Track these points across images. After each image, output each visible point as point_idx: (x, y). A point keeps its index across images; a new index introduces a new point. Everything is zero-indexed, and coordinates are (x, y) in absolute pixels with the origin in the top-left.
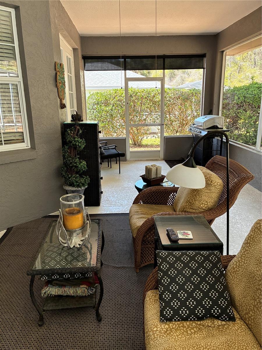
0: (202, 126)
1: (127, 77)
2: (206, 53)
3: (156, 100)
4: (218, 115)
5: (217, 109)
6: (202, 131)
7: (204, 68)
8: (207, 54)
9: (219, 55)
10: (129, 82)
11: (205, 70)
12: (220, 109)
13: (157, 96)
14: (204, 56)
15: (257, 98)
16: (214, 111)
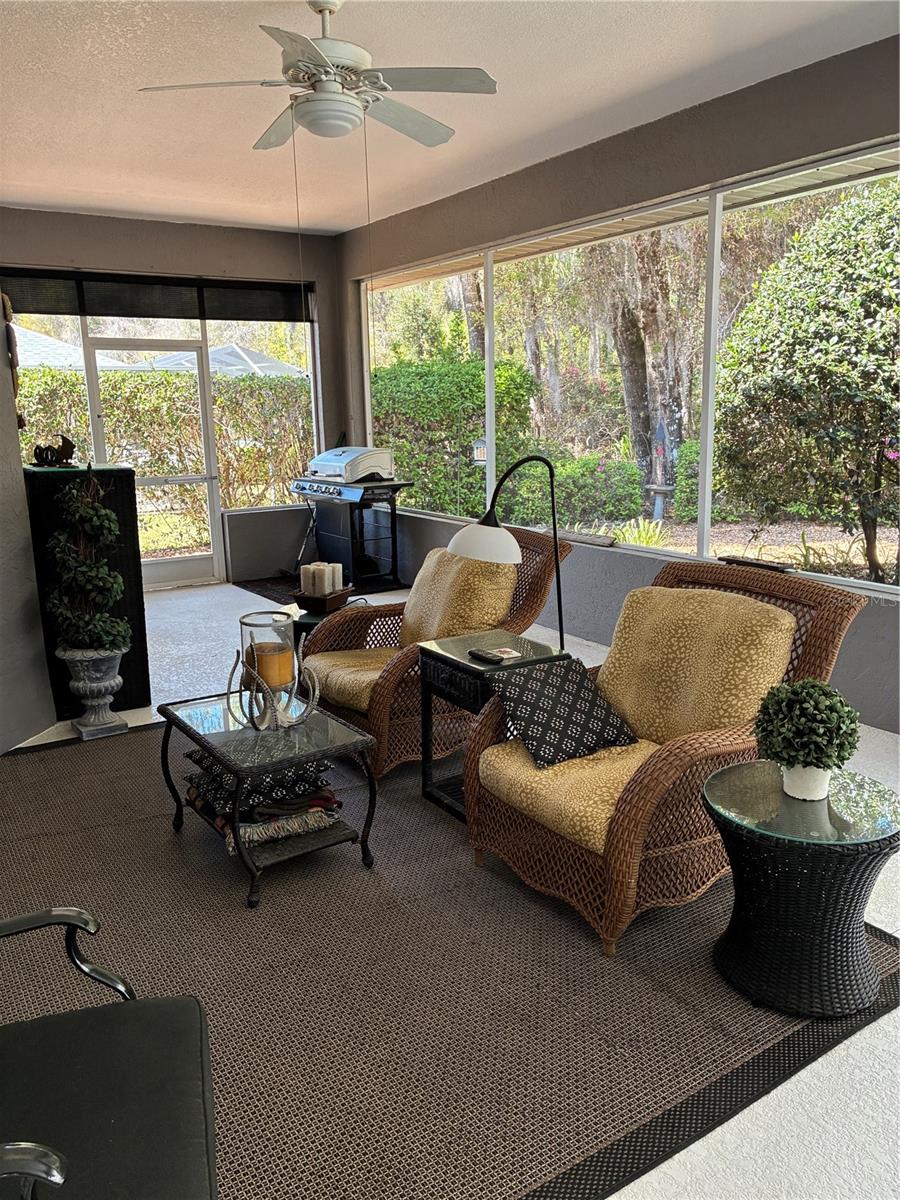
0: (340, 476)
1: (90, 335)
2: (314, 283)
4: (366, 445)
5: (359, 431)
6: (342, 489)
7: (312, 322)
8: (317, 284)
9: (350, 289)
10: (97, 351)
11: (316, 325)
12: (368, 432)
14: (310, 287)
15: (423, 403)
16: (354, 433)
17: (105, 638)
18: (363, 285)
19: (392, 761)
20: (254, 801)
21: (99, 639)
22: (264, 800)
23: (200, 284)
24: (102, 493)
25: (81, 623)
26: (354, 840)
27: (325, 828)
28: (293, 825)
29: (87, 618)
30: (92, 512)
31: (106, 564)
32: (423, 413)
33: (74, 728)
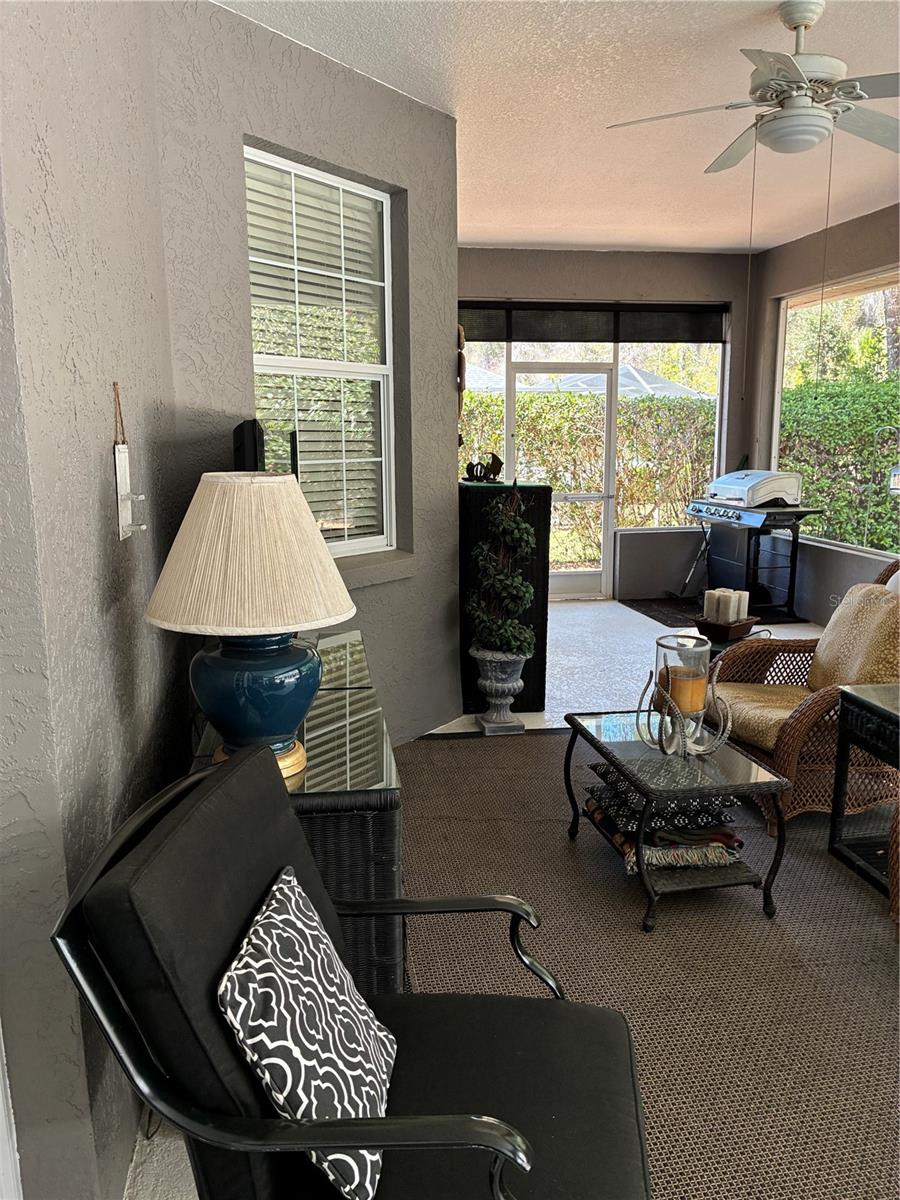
0: (741, 499)
1: (513, 360)
2: (730, 303)
3: (545, 426)
4: (769, 469)
5: (764, 454)
6: (742, 513)
7: (724, 342)
8: (733, 305)
9: (769, 307)
10: (517, 375)
11: (728, 346)
12: (773, 455)
13: (548, 417)
14: (725, 308)
16: (758, 456)
17: (513, 643)
18: (783, 303)
19: (795, 808)
20: (656, 824)
21: (508, 643)
22: (666, 825)
23: (616, 309)
24: (523, 508)
25: (494, 627)
26: (756, 885)
27: (725, 866)
28: (692, 856)
29: (500, 622)
30: (514, 525)
31: (521, 574)
32: (830, 436)
33: (477, 723)
